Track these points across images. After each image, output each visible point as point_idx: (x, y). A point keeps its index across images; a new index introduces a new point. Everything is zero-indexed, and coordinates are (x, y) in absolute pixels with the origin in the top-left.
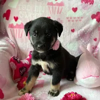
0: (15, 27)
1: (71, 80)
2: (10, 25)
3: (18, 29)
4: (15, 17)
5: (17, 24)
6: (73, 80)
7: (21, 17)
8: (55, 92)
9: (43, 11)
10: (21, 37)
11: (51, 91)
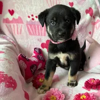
0: (12, 22)
1: (81, 69)
2: (4, 19)
3: (15, 24)
4: (9, 11)
5: (13, 18)
6: (83, 70)
7: (17, 10)
8: (75, 83)
9: (42, 4)
10: (20, 33)
11: (70, 83)
